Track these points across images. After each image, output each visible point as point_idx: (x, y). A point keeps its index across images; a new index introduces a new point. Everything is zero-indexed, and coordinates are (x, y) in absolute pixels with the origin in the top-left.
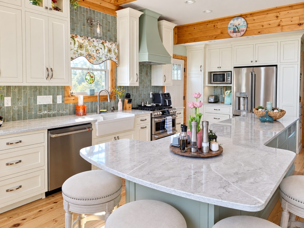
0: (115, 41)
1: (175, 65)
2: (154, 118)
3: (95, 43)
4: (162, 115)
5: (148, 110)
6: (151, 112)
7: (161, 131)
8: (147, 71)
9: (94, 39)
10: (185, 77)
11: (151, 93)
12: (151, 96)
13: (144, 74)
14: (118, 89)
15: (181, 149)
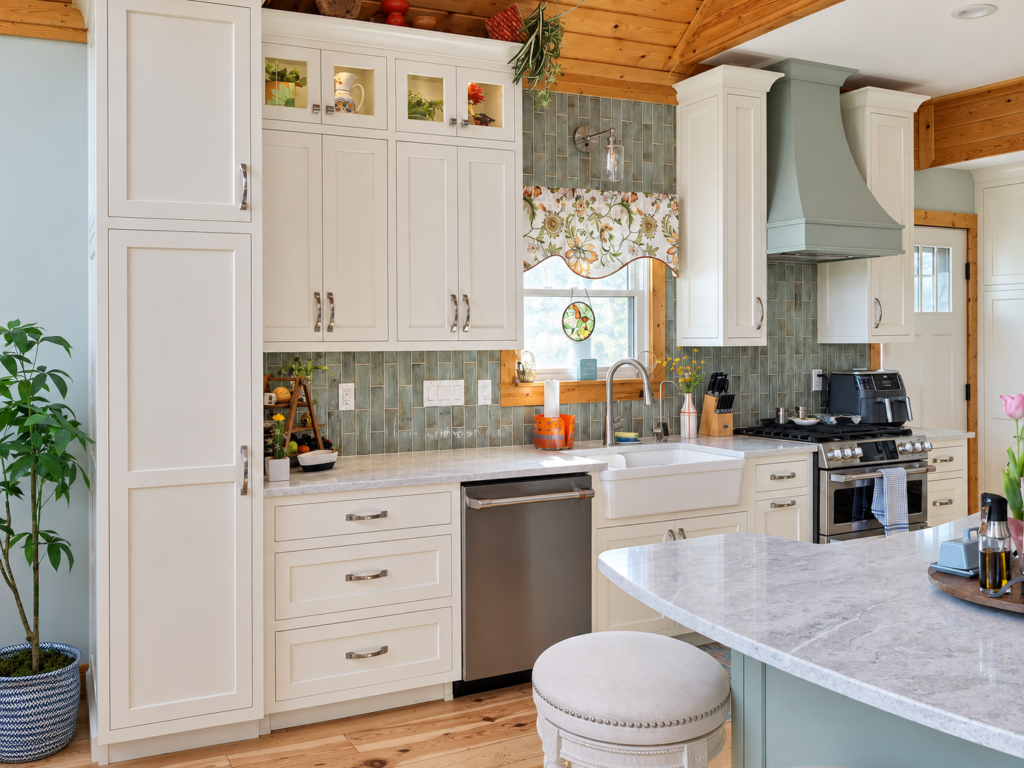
0: (670, 189)
1: (926, 249)
2: (828, 470)
3: (600, 206)
4: (862, 459)
5: (804, 439)
6: (814, 447)
7: (855, 525)
8: (798, 287)
9: (595, 193)
10: (971, 301)
11: (815, 373)
12: (816, 385)
13: (786, 297)
14: (677, 360)
15: (984, 586)
